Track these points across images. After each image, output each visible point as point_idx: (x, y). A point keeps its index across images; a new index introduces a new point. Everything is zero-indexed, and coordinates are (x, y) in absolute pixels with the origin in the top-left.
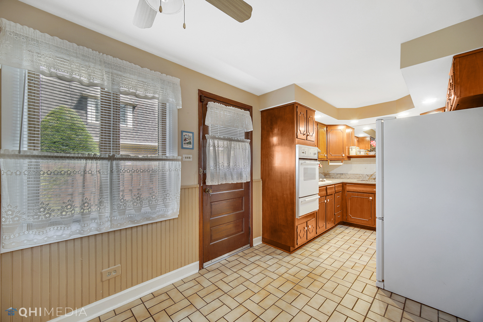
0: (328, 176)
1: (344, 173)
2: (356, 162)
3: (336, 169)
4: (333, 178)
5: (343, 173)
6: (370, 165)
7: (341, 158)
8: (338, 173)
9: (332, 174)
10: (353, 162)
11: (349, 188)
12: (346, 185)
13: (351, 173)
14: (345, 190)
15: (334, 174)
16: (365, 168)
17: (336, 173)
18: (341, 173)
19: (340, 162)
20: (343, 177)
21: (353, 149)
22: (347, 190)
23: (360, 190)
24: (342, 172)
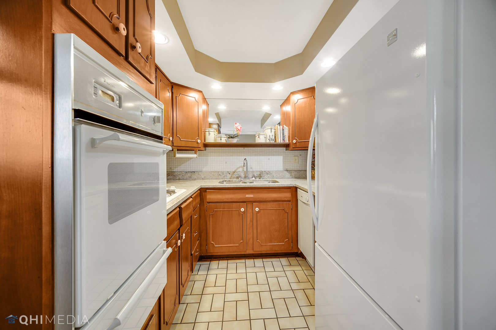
0: (172, 177)
1: (197, 170)
2: (213, 154)
3: (184, 165)
4: (179, 179)
5: (195, 170)
6: (232, 157)
7: (195, 145)
8: (188, 170)
9: (179, 173)
10: (210, 154)
11: (210, 197)
12: (206, 192)
13: (206, 170)
14: (205, 201)
15: (181, 173)
16: (226, 163)
17: (184, 170)
18: (191, 170)
19: (192, 153)
20: (196, 177)
21: (210, 133)
22: (208, 201)
23: (228, 199)
24: (193, 168)
